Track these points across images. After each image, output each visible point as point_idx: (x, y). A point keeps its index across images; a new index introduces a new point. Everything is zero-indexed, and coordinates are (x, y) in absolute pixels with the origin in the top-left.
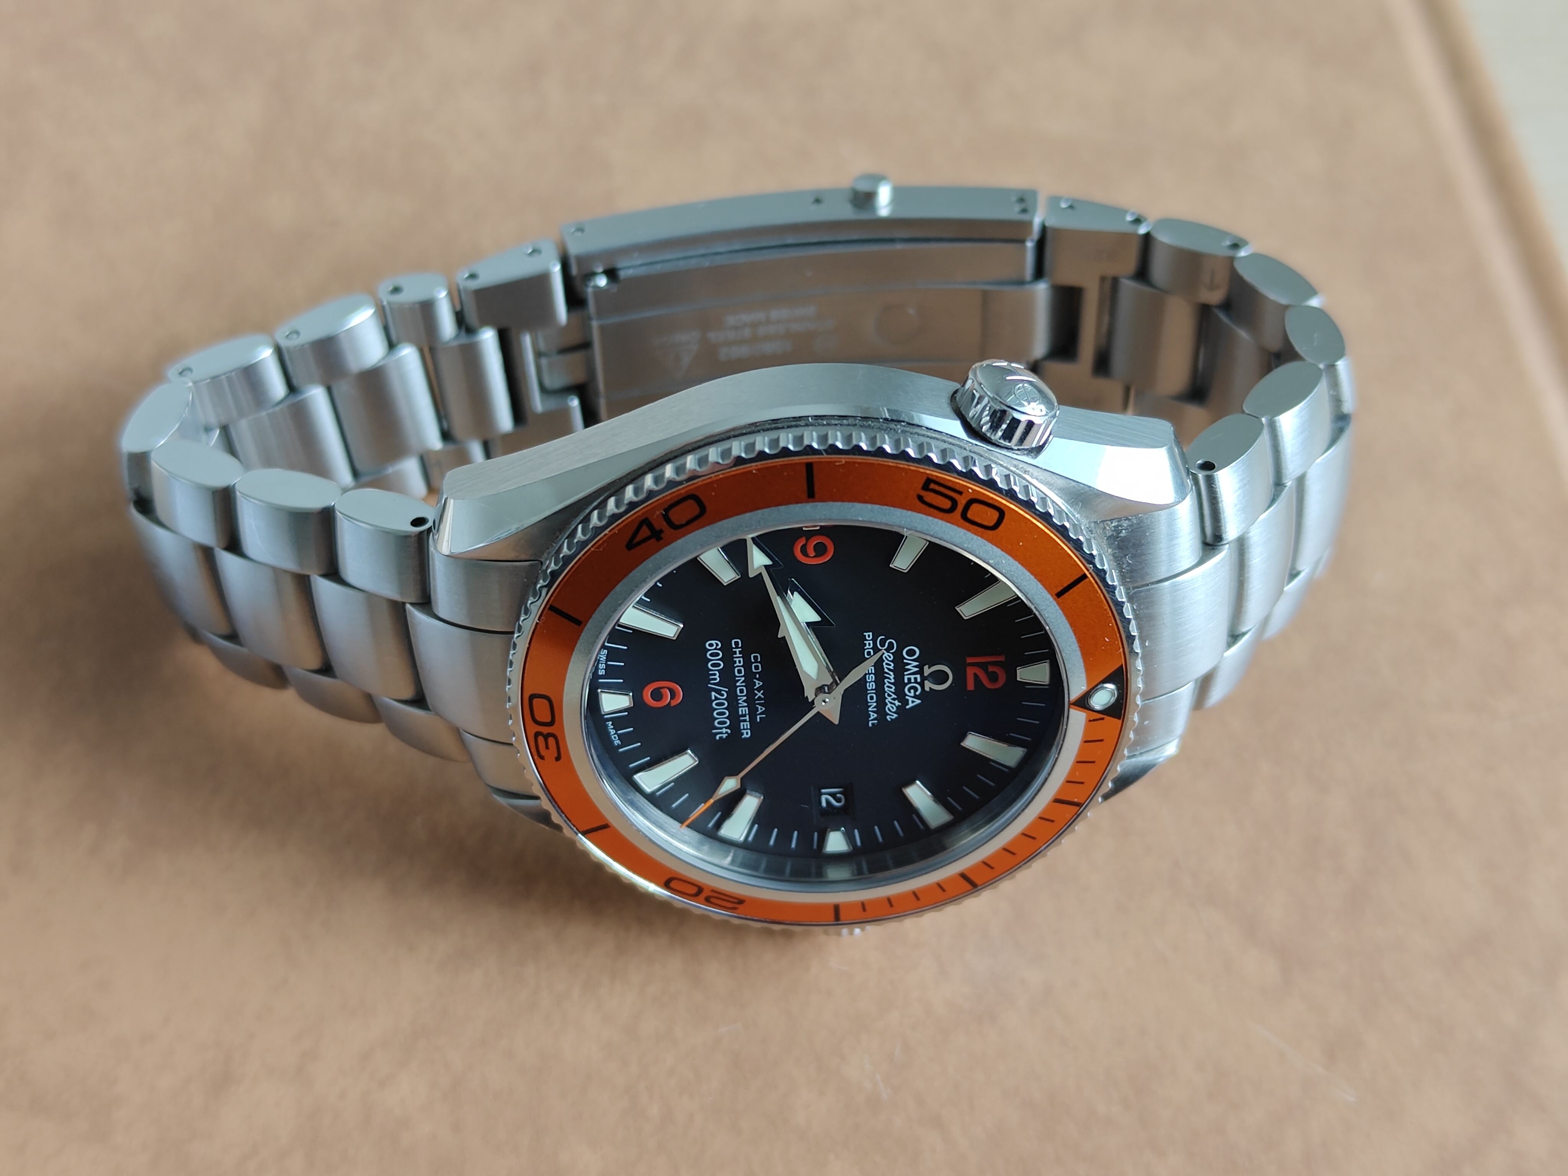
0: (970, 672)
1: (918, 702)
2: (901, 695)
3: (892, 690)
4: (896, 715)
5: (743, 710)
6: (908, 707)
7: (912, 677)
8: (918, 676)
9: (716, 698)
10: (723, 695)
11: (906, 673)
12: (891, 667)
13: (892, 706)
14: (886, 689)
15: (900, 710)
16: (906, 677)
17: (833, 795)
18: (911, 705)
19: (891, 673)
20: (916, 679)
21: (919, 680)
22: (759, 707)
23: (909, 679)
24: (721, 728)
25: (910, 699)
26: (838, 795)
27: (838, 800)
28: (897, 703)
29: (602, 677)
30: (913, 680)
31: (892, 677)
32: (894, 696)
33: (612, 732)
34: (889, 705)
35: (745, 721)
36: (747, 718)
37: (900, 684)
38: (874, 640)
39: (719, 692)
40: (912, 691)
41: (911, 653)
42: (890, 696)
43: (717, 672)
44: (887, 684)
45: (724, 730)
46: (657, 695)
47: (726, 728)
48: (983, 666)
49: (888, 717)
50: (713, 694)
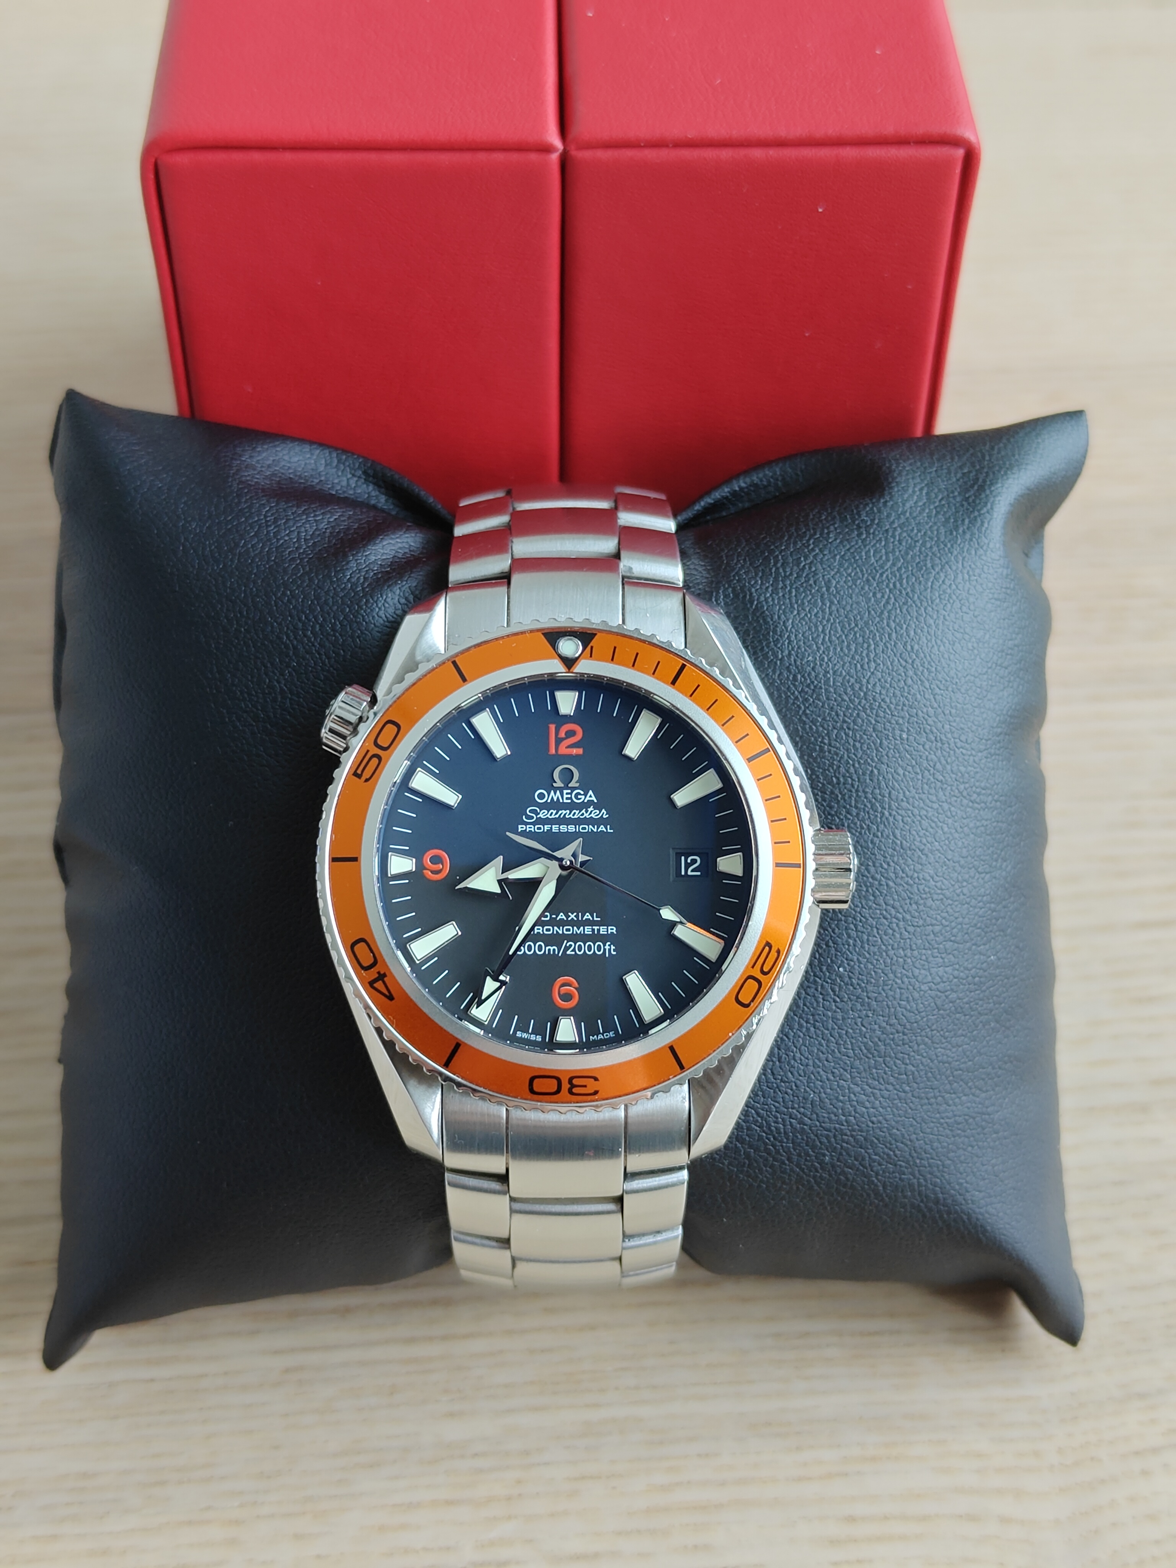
0: (563, 750)
1: (591, 792)
2: (585, 805)
3: (577, 812)
4: (603, 811)
5: (588, 930)
6: (596, 801)
7: (565, 796)
8: (565, 792)
9: (574, 950)
10: (571, 946)
11: (561, 801)
12: (554, 812)
13: (594, 813)
14: (576, 817)
15: (598, 807)
16: (565, 801)
17: (687, 866)
18: (594, 798)
19: (560, 812)
20: (567, 794)
21: (569, 791)
22: (585, 917)
23: (567, 799)
24: (605, 950)
25: (588, 798)
26: (689, 861)
27: (694, 861)
28: (590, 810)
29: (544, 1038)
30: (569, 796)
31: (564, 812)
32: (584, 811)
33: (600, 1037)
34: (592, 815)
35: (599, 930)
36: (596, 928)
37: (572, 806)
38: (526, 824)
39: (567, 948)
40: (579, 797)
41: (541, 796)
42: (583, 814)
43: (547, 948)
44: (571, 816)
45: (607, 947)
46: (567, 997)
47: (604, 945)
48: (558, 741)
49: (604, 817)
50: (568, 952)
